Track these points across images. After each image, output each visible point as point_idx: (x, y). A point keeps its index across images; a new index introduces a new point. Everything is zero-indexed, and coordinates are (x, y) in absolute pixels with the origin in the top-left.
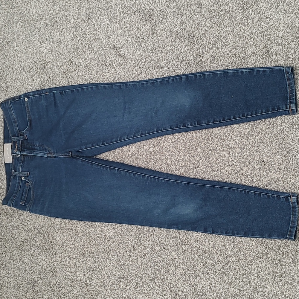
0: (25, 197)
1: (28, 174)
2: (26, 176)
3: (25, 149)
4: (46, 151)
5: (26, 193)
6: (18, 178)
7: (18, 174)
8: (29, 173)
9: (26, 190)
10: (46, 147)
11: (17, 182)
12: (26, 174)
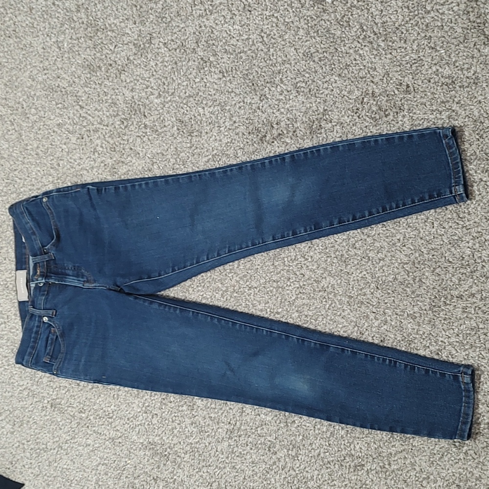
0: (50, 349)
1: (54, 313)
2: (50, 317)
3: (53, 275)
4: (82, 278)
5: (52, 343)
6: (37, 319)
7: (37, 312)
8: (56, 312)
9: (52, 339)
10: (83, 271)
11: (36, 325)
12: (51, 313)
